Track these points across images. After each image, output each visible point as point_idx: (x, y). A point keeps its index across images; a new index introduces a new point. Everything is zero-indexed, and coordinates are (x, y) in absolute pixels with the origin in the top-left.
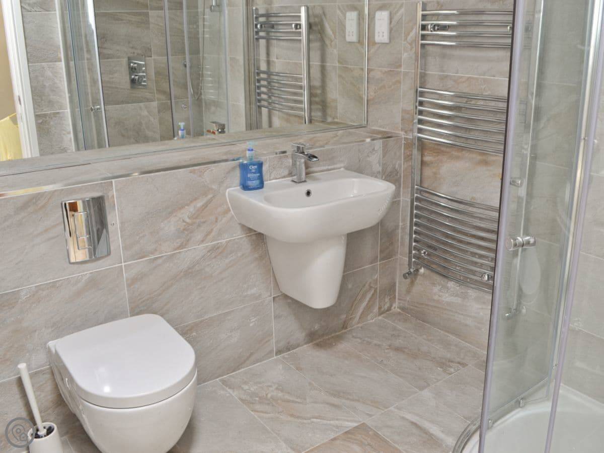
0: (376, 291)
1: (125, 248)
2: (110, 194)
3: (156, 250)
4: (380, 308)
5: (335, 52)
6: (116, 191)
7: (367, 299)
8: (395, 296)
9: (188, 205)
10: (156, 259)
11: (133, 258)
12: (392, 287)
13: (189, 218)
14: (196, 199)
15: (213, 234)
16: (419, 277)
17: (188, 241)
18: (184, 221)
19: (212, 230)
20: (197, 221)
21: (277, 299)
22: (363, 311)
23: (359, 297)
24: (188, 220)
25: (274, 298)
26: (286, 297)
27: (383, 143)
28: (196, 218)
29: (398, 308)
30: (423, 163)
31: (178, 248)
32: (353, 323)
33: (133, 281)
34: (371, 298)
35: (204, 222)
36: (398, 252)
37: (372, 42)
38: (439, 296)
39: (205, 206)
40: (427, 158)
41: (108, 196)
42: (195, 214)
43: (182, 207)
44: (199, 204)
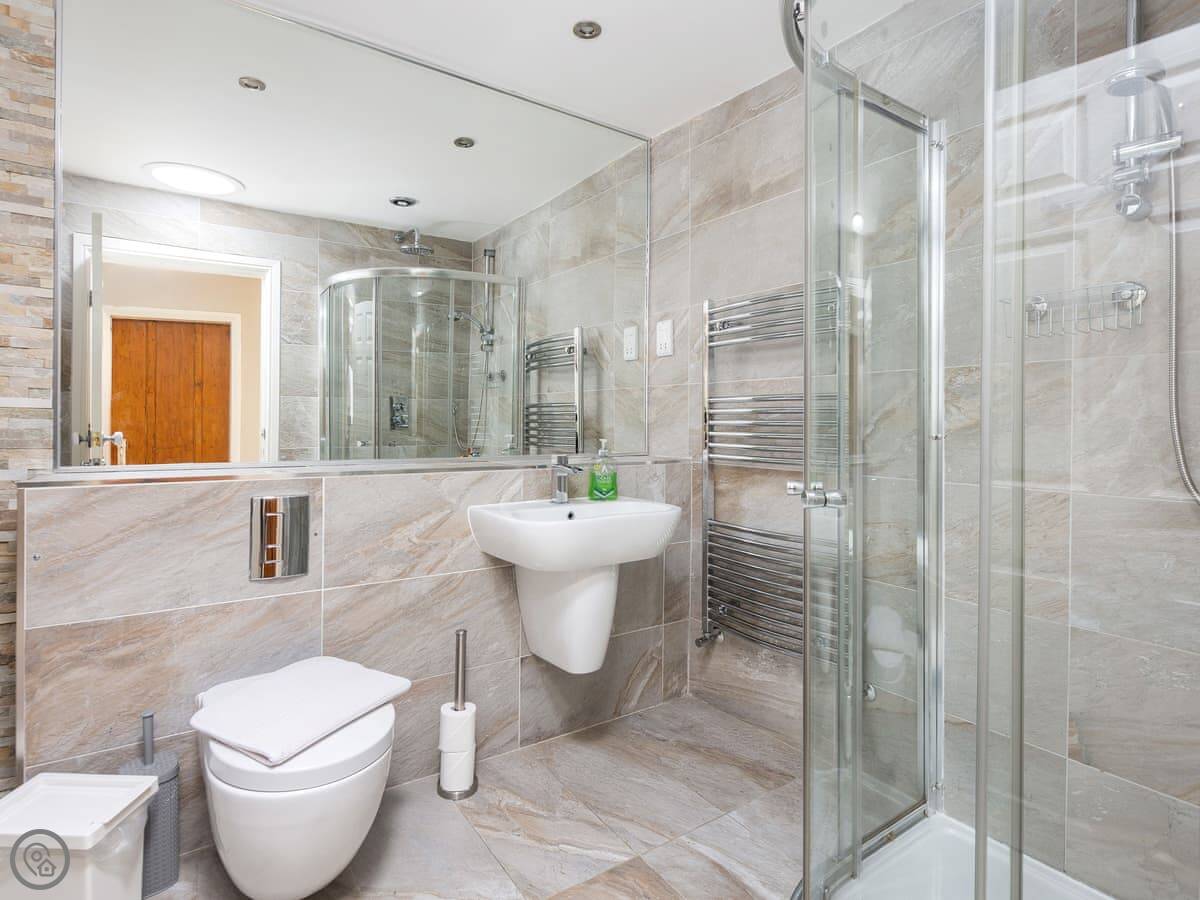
0: (659, 664)
1: (329, 568)
2: (317, 495)
3: (369, 575)
4: (666, 689)
5: (612, 374)
6: (326, 491)
7: (648, 675)
8: (686, 674)
9: (417, 520)
10: (368, 587)
11: (336, 582)
12: (682, 662)
13: (418, 537)
14: (429, 513)
15: (446, 562)
16: (717, 646)
17: (413, 567)
18: (410, 540)
19: (446, 555)
20: (427, 542)
21: (527, 661)
22: (643, 692)
23: (638, 670)
24: (415, 540)
25: (522, 659)
26: (538, 659)
27: (667, 467)
28: (427, 538)
29: (691, 691)
30: (716, 493)
31: (399, 576)
32: (630, 707)
33: (333, 615)
34: (653, 673)
35: (436, 545)
36: (687, 613)
37: (652, 357)
38: (746, 673)
39: (440, 524)
40: (722, 486)
41: (314, 497)
42: (424, 533)
43: (410, 523)
44: (432, 520)
